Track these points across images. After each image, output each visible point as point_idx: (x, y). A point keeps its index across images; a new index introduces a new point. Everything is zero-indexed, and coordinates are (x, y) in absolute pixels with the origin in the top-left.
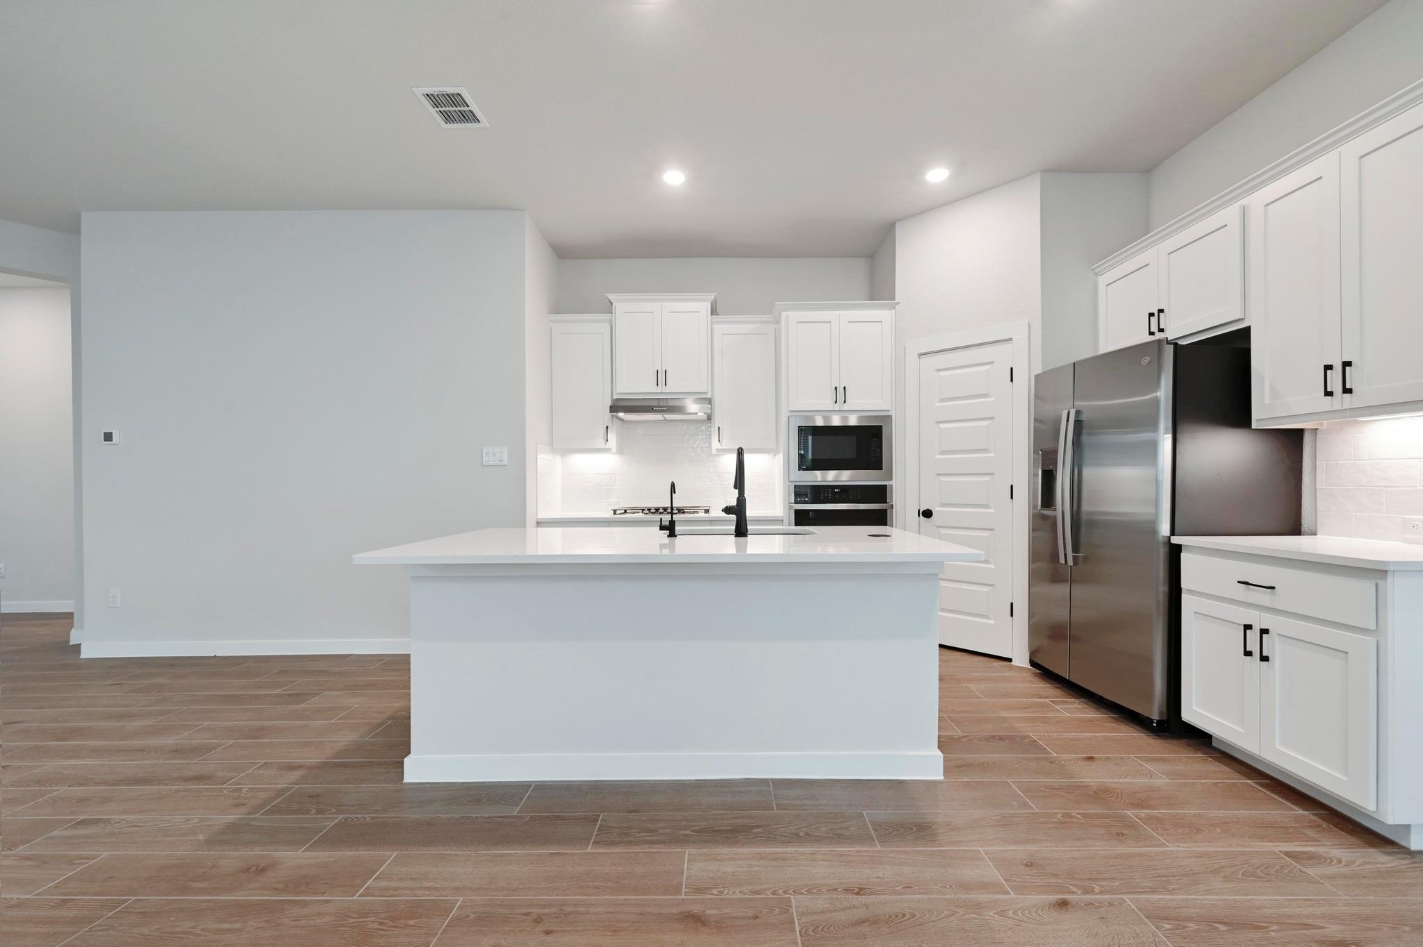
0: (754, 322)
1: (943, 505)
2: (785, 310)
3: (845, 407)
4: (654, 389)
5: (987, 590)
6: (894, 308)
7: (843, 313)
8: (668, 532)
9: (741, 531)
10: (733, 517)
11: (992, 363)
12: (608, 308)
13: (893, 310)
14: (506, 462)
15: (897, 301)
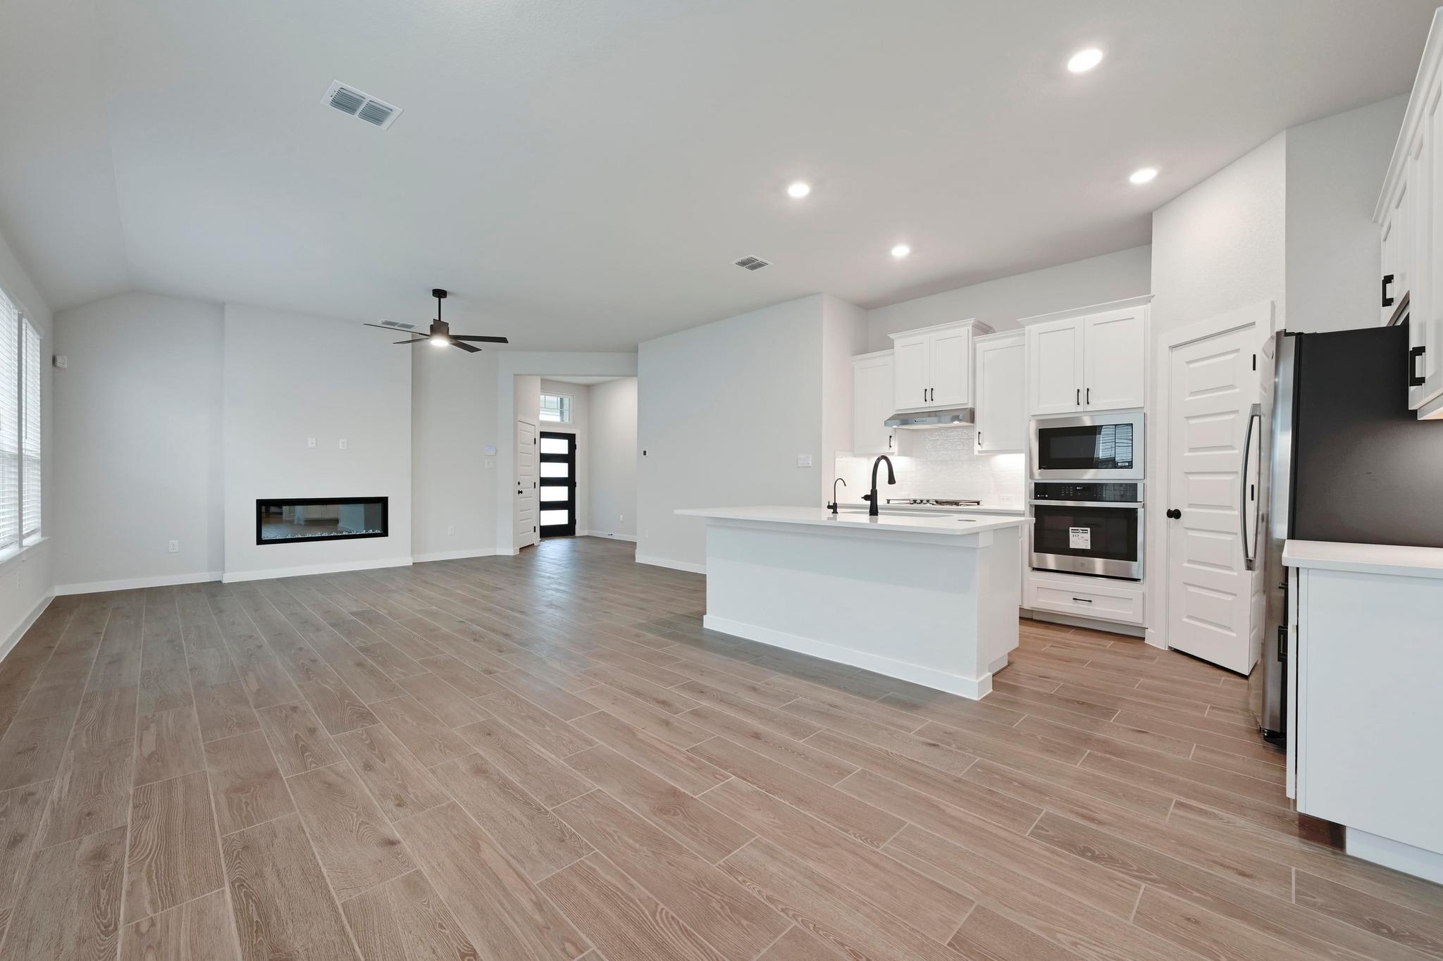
0: (1014, 336)
1: (1190, 505)
2: (1028, 324)
3: (1089, 408)
4: (923, 404)
5: (1229, 599)
6: (1150, 301)
7: (1087, 317)
8: (832, 510)
9: (874, 511)
10: (868, 503)
11: (1237, 350)
12: (890, 345)
13: (1149, 304)
14: (810, 464)
15: (1152, 294)
